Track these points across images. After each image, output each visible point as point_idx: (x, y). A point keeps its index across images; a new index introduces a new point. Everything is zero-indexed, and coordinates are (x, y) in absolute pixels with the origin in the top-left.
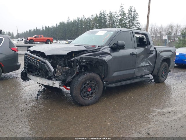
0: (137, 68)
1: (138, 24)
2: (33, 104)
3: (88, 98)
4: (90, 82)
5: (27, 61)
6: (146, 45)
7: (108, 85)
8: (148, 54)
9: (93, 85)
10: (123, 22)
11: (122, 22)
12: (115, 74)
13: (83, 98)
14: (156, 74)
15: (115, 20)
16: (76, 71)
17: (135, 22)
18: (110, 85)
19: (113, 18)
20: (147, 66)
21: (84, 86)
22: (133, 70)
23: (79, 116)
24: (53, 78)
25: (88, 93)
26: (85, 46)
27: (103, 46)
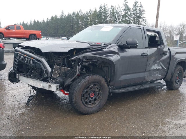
0: (148, 71)
1: (145, 22)
2: (22, 111)
3: (91, 105)
4: (94, 86)
5: (17, 59)
6: (158, 45)
7: (114, 91)
8: (161, 55)
9: (97, 90)
10: (127, 18)
11: (125, 18)
12: (123, 77)
13: (84, 105)
14: (169, 80)
15: (118, 16)
16: (78, 72)
17: (141, 19)
18: (116, 91)
19: (116, 13)
20: (159, 69)
21: (86, 90)
22: (144, 73)
23: (80, 127)
24: (49, 80)
25: (91, 99)
26: (88, 43)
27: (110, 44)
